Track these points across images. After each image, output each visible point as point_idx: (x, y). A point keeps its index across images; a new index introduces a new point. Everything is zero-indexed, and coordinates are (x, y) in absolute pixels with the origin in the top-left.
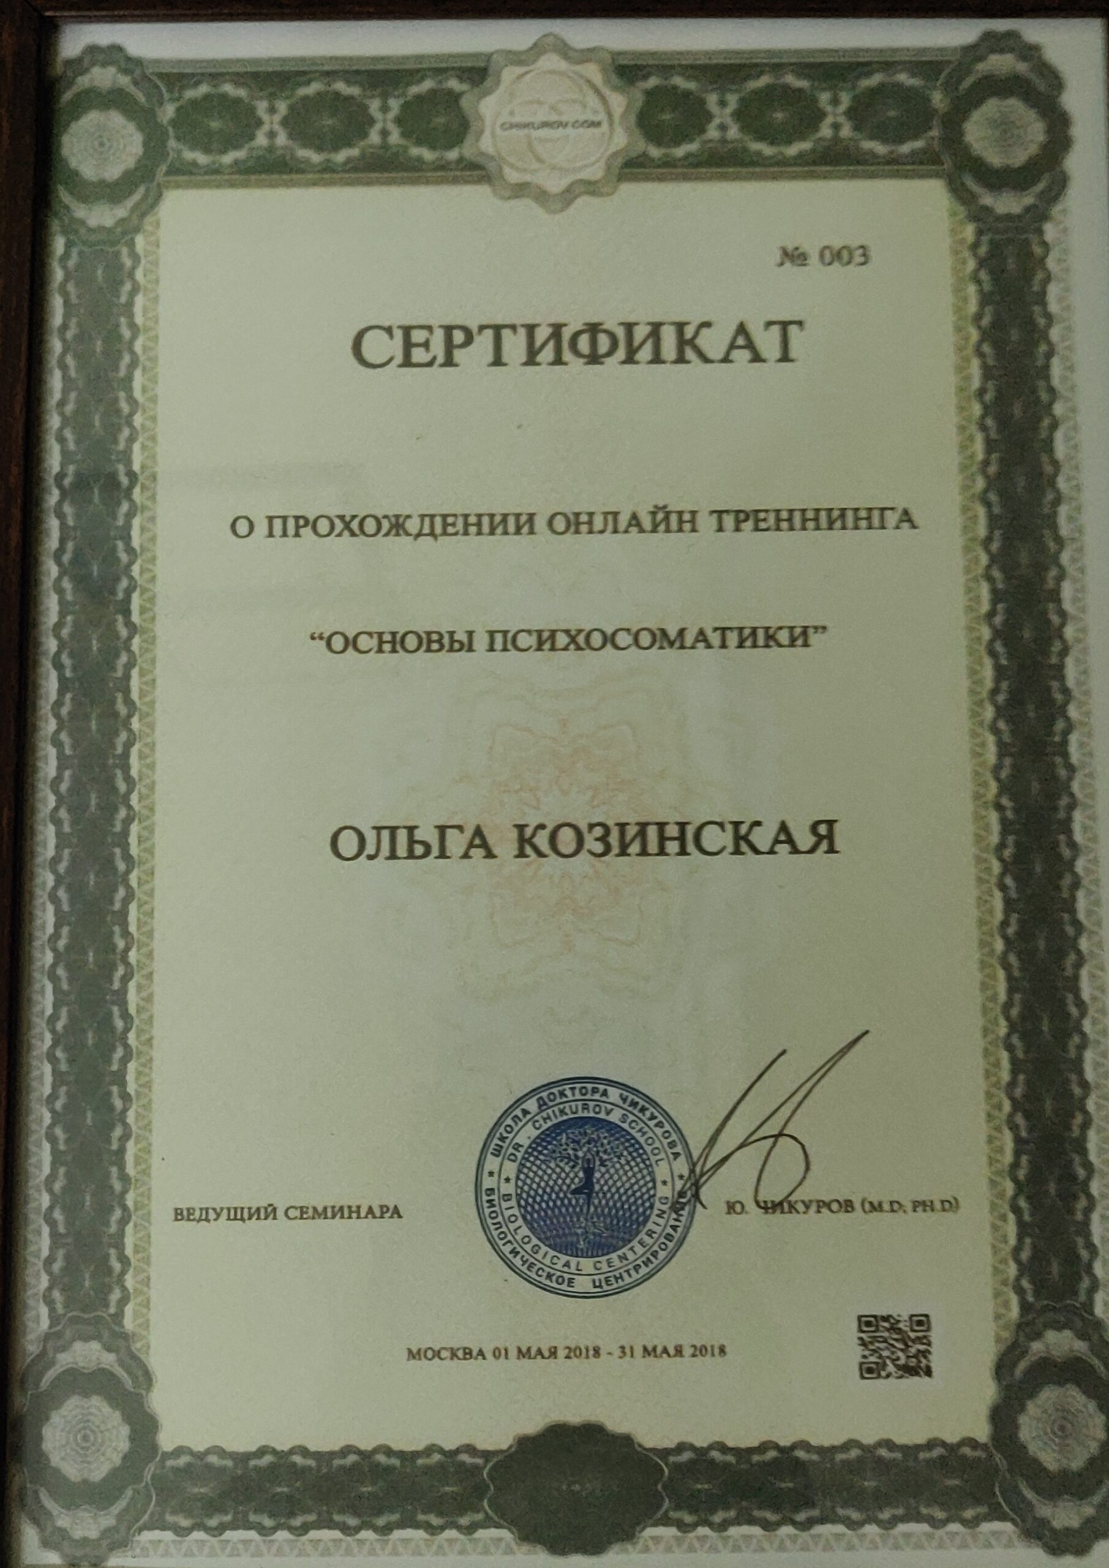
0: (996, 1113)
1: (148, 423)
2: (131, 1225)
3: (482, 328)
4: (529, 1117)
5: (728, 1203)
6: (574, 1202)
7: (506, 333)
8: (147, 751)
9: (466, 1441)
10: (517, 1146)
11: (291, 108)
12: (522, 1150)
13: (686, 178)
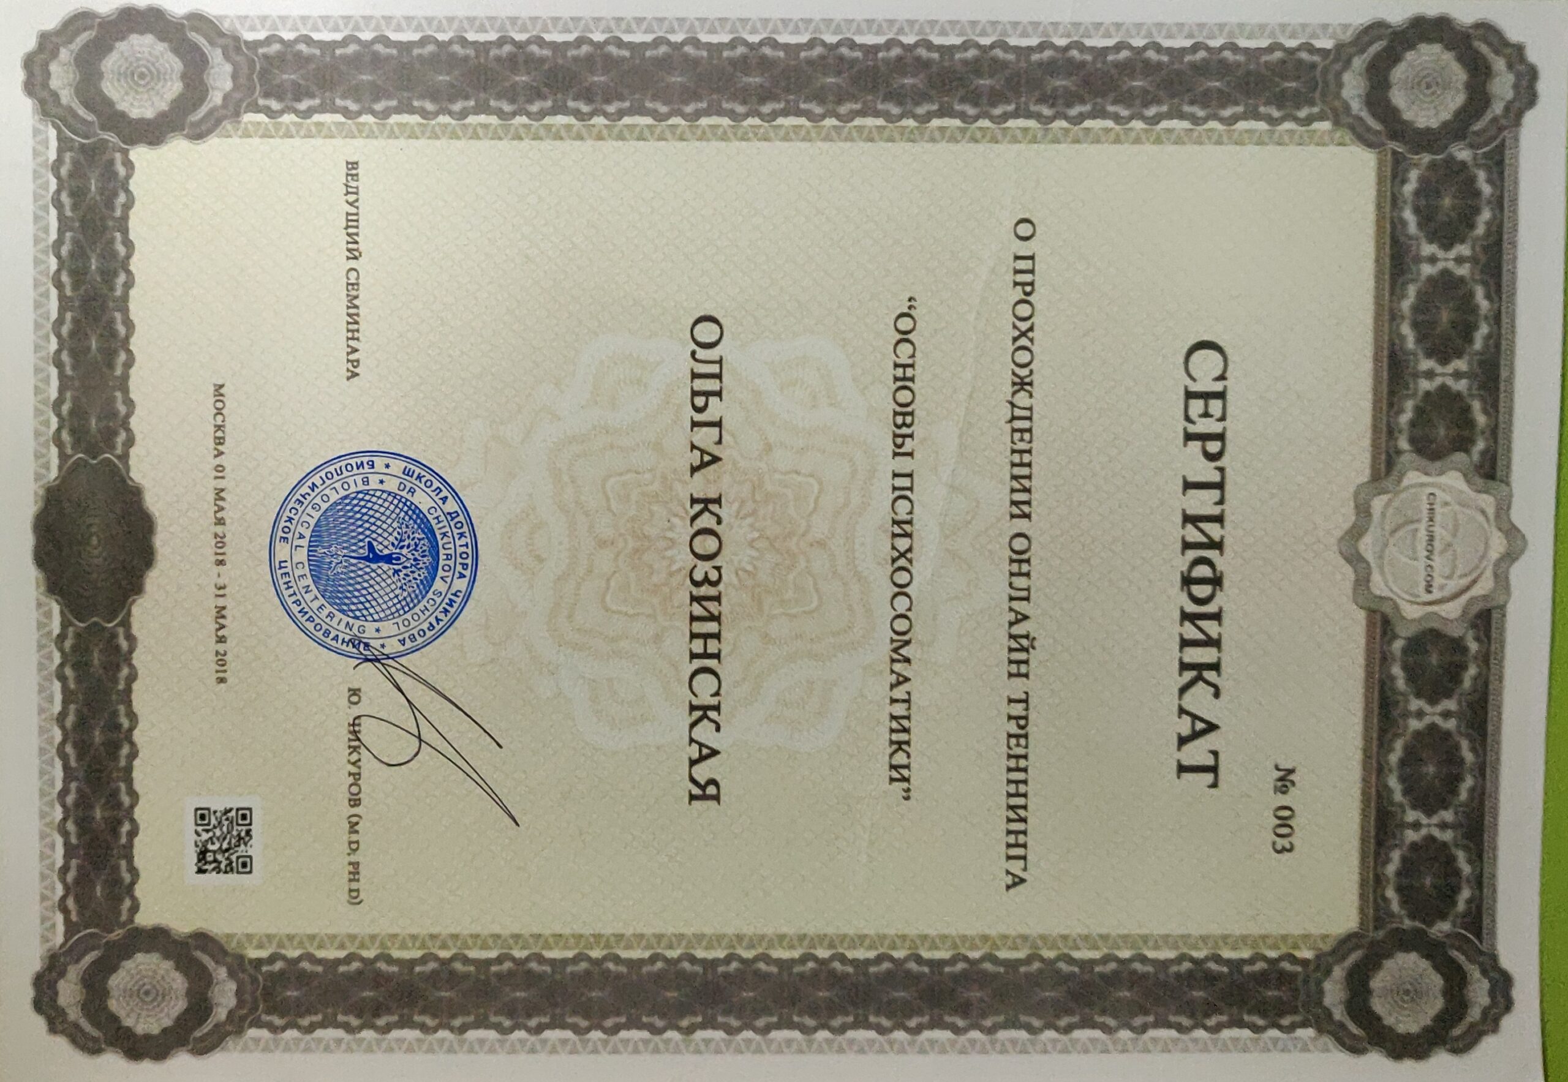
0: (438, 943)
1: (1133, 134)
2: (343, 120)
3: (1221, 470)
4: (440, 502)
5: (359, 690)
6: (361, 544)
7: (1215, 494)
8: (803, 133)
9: (138, 437)
10: (412, 491)
11: (1462, 279)
12: (409, 497)
13: (1369, 675)
